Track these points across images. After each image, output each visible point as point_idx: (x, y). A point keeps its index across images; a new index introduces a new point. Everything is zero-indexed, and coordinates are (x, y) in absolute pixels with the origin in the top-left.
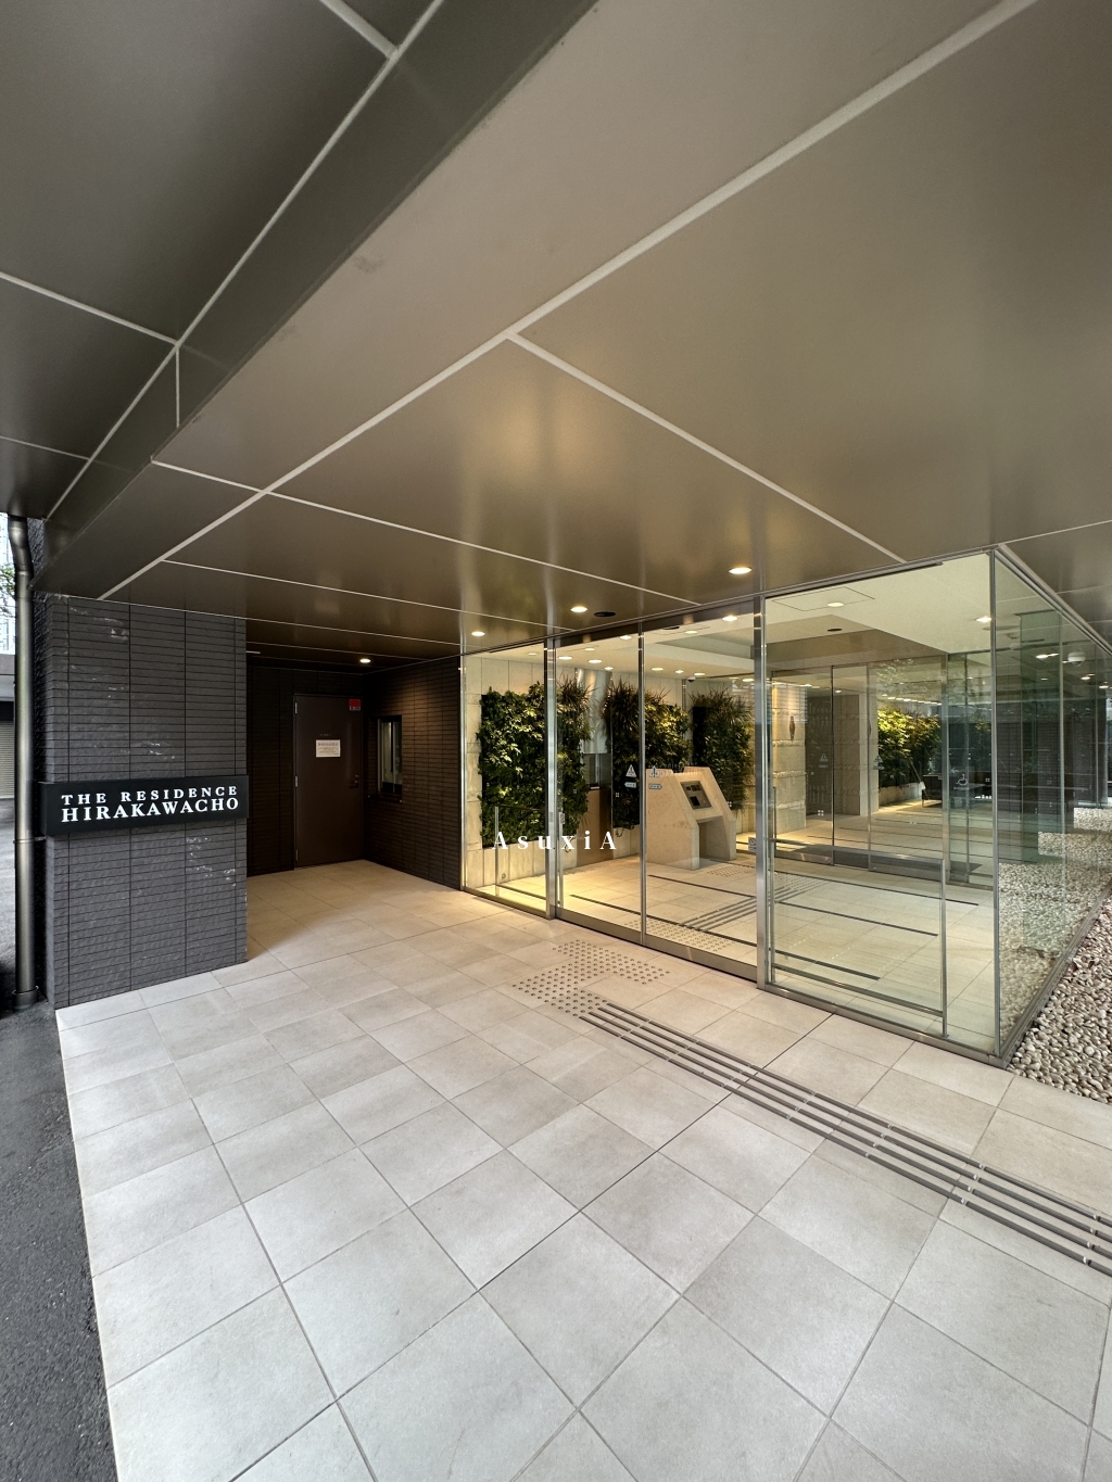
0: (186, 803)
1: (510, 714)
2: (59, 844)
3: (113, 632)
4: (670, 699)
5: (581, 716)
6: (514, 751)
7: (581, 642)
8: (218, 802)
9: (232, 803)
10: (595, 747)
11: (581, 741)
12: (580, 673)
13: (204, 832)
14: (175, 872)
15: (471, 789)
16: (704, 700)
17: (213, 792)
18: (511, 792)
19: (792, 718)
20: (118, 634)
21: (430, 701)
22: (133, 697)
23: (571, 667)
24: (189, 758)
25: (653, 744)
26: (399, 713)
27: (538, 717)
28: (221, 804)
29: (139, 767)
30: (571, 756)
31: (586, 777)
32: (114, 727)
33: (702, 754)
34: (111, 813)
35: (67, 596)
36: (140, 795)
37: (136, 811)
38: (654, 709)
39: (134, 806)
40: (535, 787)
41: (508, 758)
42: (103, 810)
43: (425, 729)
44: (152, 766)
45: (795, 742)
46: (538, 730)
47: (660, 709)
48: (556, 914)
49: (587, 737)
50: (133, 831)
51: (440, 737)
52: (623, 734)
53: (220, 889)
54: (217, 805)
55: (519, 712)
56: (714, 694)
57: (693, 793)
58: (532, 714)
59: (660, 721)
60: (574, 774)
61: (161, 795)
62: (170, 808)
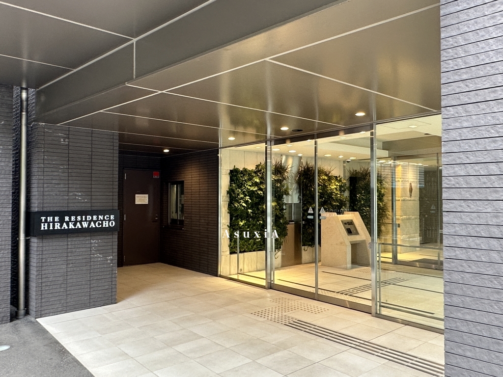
0: (92, 223)
1: (245, 180)
2: (38, 240)
3: (62, 140)
4: (336, 172)
5: (285, 182)
6: (248, 201)
7: (285, 143)
8: (106, 223)
9: (112, 224)
10: (292, 199)
11: (284, 196)
12: (284, 158)
13: (98, 237)
14: (85, 256)
15: (224, 221)
16: (356, 173)
17: (104, 218)
18: (245, 223)
19: (411, 184)
20: (64, 141)
21: (201, 173)
22: (70, 171)
23: (278, 154)
24: (93, 201)
25: (325, 198)
26: (183, 179)
27: (261, 182)
28: (107, 224)
29: (72, 205)
30: (278, 204)
31: (286, 216)
32: (62, 186)
33: (355, 205)
34: (61, 226)
35: (44, 124)
36: (73, 218)
37: (71, 226)
38: (326, 178)
39: (70, 223)
40: (258, 221)
41: (244, 204)
42: (57, 225)
43: (198, 188)
44: (77, 204)
45: (412, 198)
46: (261, 189)
47: (330, 178)
48: (271, 286)
49: (287, 194)
50: (69, 235)
51: (207, 193)
52: (308, 192)
53: (105, 266)
54: (106, 224)
55: (250, 179)
56: (362, 169)
57: (349, 227)
58: (258, 181)
59: (330, 185)
60: (280, 214)
61: (82, 218)
62: (85, 225)
